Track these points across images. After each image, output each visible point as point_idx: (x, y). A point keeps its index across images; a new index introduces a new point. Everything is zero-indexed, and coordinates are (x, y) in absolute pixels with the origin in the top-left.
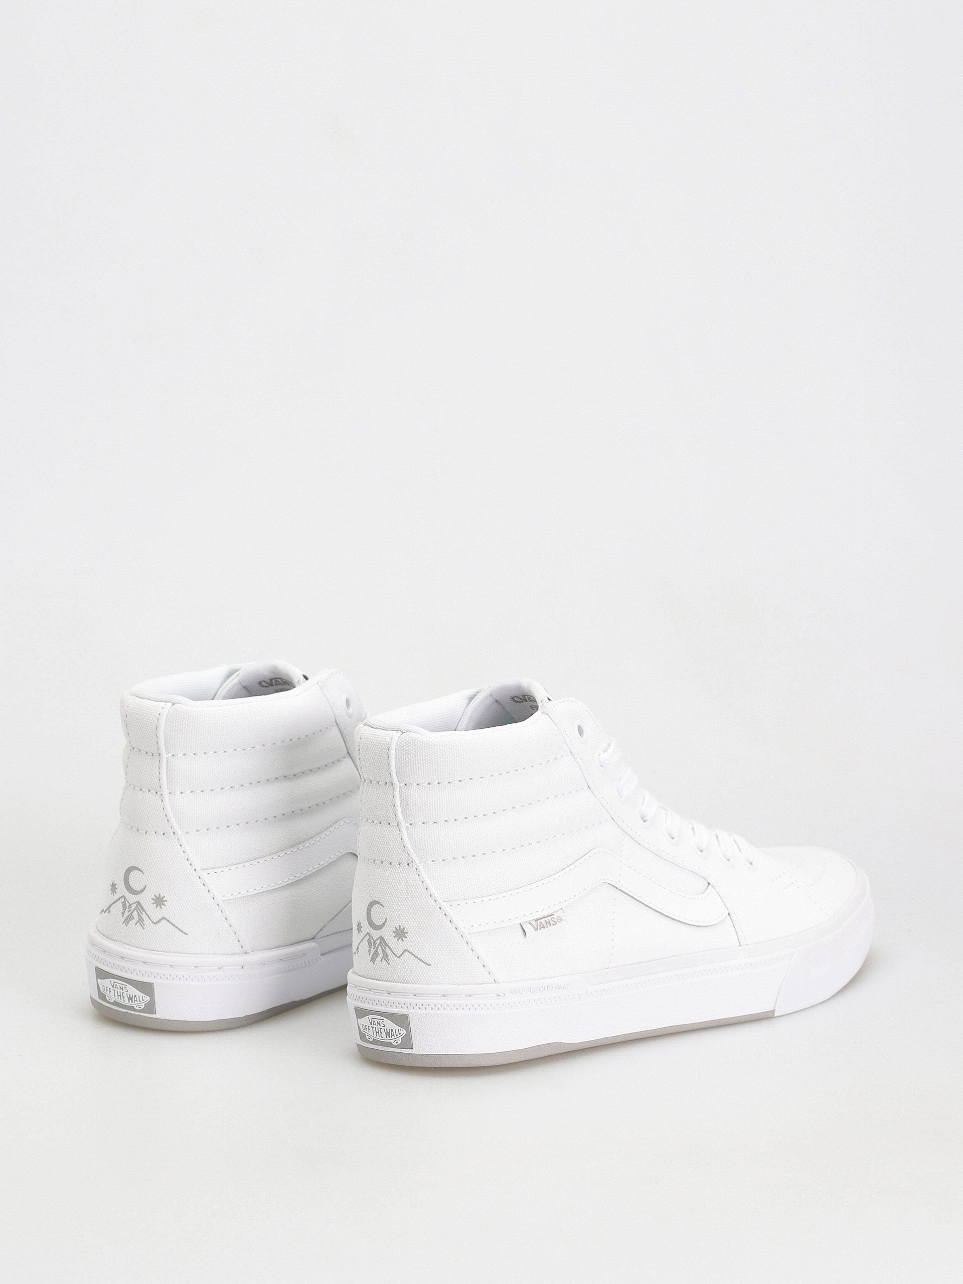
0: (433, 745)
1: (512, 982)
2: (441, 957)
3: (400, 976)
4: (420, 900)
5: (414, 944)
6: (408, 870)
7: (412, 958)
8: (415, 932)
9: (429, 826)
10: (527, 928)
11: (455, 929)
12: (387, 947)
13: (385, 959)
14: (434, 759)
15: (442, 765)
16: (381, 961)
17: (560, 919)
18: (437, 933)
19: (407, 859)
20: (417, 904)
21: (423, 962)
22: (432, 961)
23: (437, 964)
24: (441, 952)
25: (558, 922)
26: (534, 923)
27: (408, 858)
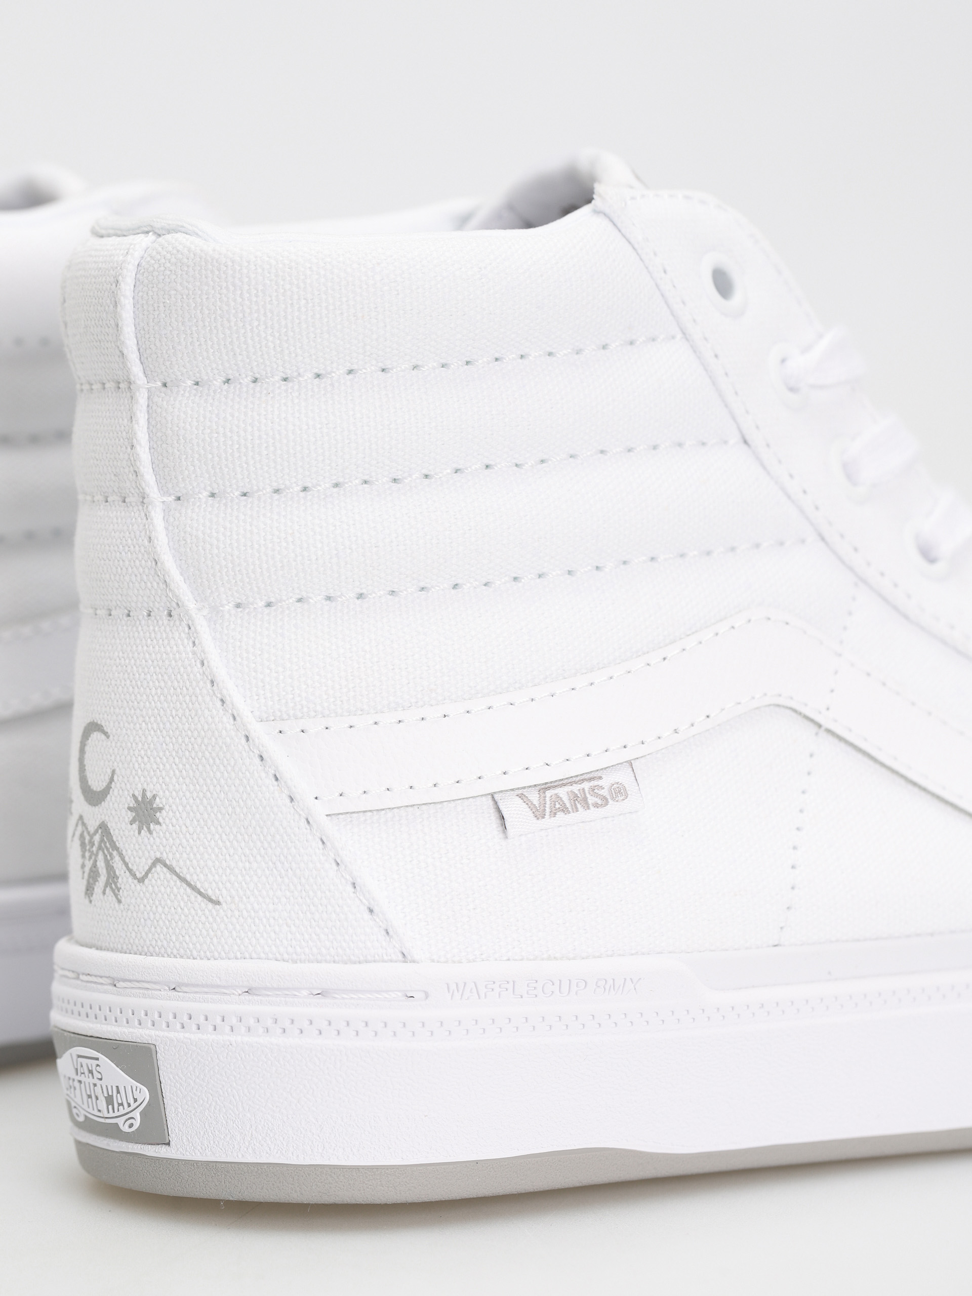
0: (230, 264)
1: (460, 962)
2: (247, 878)
3: (144, 935)
4: (193, 713)
5: (178, 841)
6: (168, 629)
7: (172, 883)
8: (181, 808)
9: (226, 505)
10: (513, 808)
11: (288, 801)
12: (115, 853)
13: (111, 888)
14: (232, 304)
15: (256, 323)
16: (104, 893)
17: (619, 792)
18: (238, 810)
19: (164, 597)
20: (187, 726)
21: (200, 893)
22: (224, 891)
23: (237, 898)
24: (247, 864)
25: (613, 799)
26: (534, 797)
27: (167, 596)
